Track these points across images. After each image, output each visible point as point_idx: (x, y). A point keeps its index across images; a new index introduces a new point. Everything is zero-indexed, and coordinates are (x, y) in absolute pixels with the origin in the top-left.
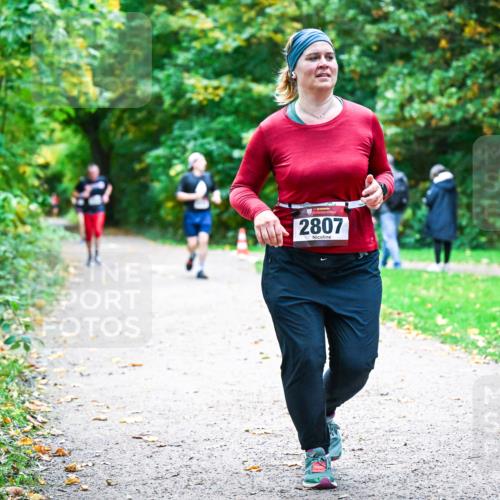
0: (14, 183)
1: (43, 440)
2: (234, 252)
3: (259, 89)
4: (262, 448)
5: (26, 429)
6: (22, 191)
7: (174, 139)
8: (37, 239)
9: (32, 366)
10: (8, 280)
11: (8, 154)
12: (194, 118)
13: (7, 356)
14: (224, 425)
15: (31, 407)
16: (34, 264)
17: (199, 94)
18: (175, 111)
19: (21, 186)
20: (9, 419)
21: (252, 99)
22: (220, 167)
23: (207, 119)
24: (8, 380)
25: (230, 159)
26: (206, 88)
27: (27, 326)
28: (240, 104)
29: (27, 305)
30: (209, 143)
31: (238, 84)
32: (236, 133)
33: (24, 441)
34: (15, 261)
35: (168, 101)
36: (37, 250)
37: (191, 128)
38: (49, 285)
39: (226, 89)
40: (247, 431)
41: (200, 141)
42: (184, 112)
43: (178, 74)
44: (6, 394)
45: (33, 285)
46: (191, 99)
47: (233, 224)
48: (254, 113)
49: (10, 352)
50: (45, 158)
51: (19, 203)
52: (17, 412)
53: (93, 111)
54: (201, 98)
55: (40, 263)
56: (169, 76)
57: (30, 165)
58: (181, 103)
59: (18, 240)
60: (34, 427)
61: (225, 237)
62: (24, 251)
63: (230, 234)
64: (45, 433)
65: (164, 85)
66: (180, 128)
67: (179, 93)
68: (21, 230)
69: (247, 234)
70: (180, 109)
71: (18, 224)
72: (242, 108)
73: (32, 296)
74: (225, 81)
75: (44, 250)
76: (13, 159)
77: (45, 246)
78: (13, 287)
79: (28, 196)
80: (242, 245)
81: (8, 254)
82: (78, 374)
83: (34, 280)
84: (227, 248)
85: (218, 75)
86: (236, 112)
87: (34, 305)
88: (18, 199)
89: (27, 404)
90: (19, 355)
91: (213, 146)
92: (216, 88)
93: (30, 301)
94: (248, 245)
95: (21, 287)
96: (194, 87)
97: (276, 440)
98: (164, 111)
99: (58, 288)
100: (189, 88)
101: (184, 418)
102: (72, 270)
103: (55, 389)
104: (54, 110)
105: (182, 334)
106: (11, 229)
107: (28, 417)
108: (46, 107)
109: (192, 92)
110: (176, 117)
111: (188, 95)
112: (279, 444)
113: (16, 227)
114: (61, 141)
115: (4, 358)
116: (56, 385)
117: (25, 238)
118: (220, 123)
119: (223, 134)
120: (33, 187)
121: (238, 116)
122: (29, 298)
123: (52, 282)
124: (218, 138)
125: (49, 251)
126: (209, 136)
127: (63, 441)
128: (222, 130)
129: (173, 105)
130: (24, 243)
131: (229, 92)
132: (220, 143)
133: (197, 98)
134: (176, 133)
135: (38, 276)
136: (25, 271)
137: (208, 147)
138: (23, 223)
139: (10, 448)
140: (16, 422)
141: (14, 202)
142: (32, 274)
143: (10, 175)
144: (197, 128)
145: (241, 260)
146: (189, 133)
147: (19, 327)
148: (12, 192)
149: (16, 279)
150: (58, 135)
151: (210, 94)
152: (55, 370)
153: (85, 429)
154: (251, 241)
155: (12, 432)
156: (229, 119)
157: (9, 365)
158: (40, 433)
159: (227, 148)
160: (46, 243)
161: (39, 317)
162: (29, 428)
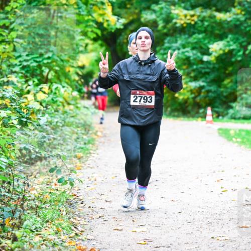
0: (63, 78)
1: (82, 242)
2: (204, 122)
3: (221, 16)
4: (222, 249)
5: (71, 235)
6: (67, 83)
7: (165, 49)
8: (77, 114)
9: (75, 195)
10: (59, 140)
11: (59, 59)
12: (178, 35)
13: (59, 189)
14: (198, 234)
15: (74, 221)
16: (76, 130)
17: (181, 19)
18: (165, 31)
19: (67, 80)
20: (60, 229)
21: (215, 22)
22: (195, 67)
23: (187, 36)
24: (60, 204)
25: (202, 62)
26: (186, 16)
27: (72, 171)
28: (208, 26)
29: (71, 156)
30: (187, 52)
31: (207, 13)
32: (205, 45)
33: (70, 243)
34: (63, 128)
35: (161, 24)
36: (77, 121)
37: (176, 42)
38: (85, 144)
39: (199, 16)
40: (213, 238)
41: (182, 50)
42: (171, 32)
43: (167, 7)
44: (58, 213)
45: (75, 143)
46: (176, 23)
47: (204, 105)
48: (217, 32)
49: (60, 187)
50: (82, 62)
51: (65, 91)
52: (65, 224)
53: (113, 31)
54: (182, 22)
55: (79, 129)
56: (162, 8)
57: (73, 67)
58: (170, 25)
59: (65, 115)
60: (76, 234)
61: (198, 113)
62: (69, 122)
63: (201, 111)
64: (83, 238)
65: (158, 14)
66: (168, 42)
67: (168, 19)
68: (67, 108)
69: (212, 111)
70: (169, 30)
71: (65, 104)
72: (209, 29)
73: (74, 151)
74: (198, 11)
75: (82, 121)
76: (62, 63)
77: (82, 119)
78: (62, 144)
79: (71, 86)
80: (209, 118)
81: (58, 124)
82: (104, 201)
83: (76, 141)
84: (199, 119)
85: (193, 7)
86: (205, 31)
87: (76, 157)
88: (65, 88)
89: (72, 219)
90: (67, 189)
91: (191, 53)
92: (192, 16)
93: (73, 154)
94: (213, 118)
95: (67, 144)
96: (177, 15)
97: (231, 243)
98: (158, 31)
99: (91, 145)
100: (175, 16)
101: (172, 229)
102: (99, 134)
103: (89, 210)
104: (88, 31)
105: (171, 175)
106: (61, 107)
107: (73, 228)
108: (83, 29)
109: (177, 19)
110: (166, 35)
111: (174, 21)
112: (234, 246)
113: (64, 106)
114: (92, 51)
115: (57, 190)
116: (90, 207)
117: (70, 113)
118: (195, 38)
119: (197, 46)
120: (74, 80)
121: (206, 34)
122: (73, 152)
123: (86, 142)
124: (193, 49)
125: (85, 122)
126: (188, 47)
127: (95, 243)
128: (196, 43)
129: (164, 27)
130: (69, 116)
131: (200, 18)
132: (195, 52)
133: (179, 23)
134: (166, 45)
135: (78, 138)
136: (70, 135)
137: (187, 54)
138: (69, 104)
139: (61, 247)
140: (65, 231)
141: (62, 90)
142: (75, 136)
143: (60, 74)
144: (179, 42)
145: (209, 127)
146: (175, 45)
147: (67, 171)
148: (61, 84)
149: (64, 140)
150: (90, 47)
151: (189, 19)
152: (89, 198)
153: (109, 236)
154: (214, 116)
155: (63, 237)
156: (201, 36)
157: (60, 195)
158: (80, 238)
159: (199, 54)
160: (83, 117)
161: (78, 164)
162: (73, 235)
